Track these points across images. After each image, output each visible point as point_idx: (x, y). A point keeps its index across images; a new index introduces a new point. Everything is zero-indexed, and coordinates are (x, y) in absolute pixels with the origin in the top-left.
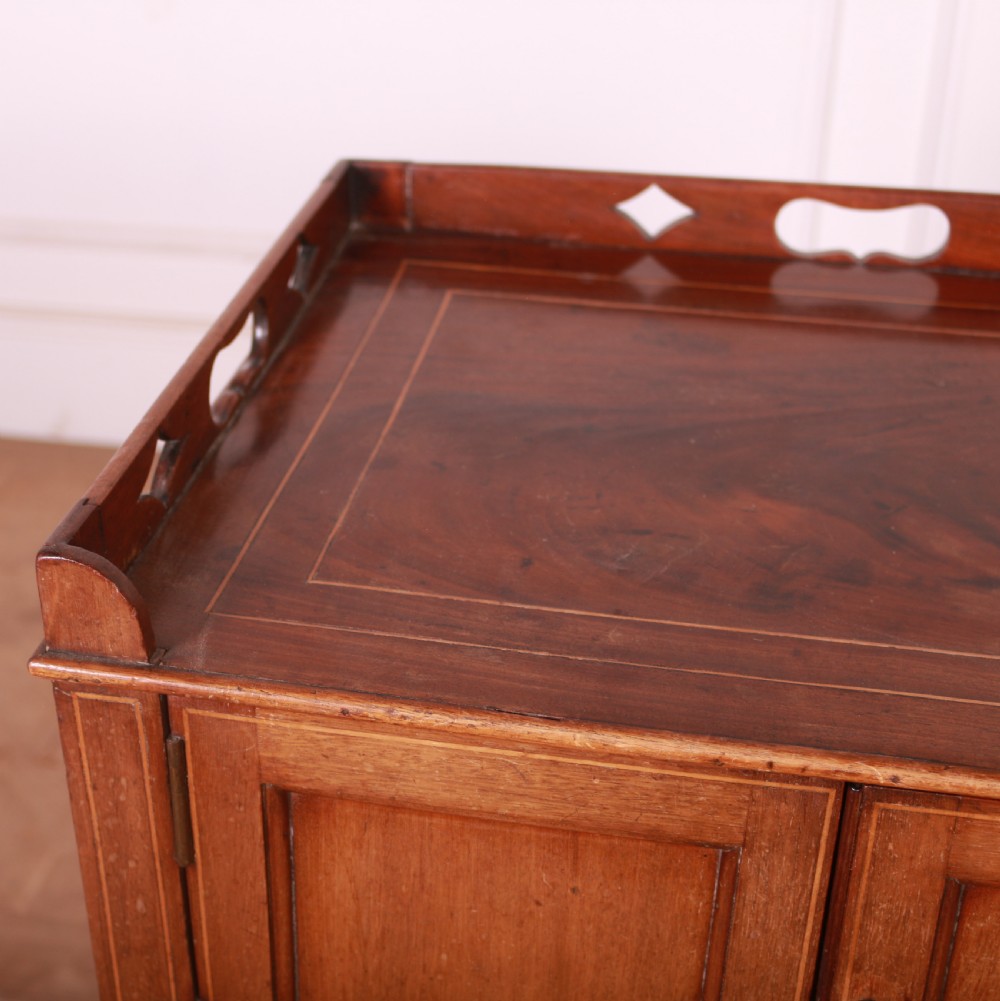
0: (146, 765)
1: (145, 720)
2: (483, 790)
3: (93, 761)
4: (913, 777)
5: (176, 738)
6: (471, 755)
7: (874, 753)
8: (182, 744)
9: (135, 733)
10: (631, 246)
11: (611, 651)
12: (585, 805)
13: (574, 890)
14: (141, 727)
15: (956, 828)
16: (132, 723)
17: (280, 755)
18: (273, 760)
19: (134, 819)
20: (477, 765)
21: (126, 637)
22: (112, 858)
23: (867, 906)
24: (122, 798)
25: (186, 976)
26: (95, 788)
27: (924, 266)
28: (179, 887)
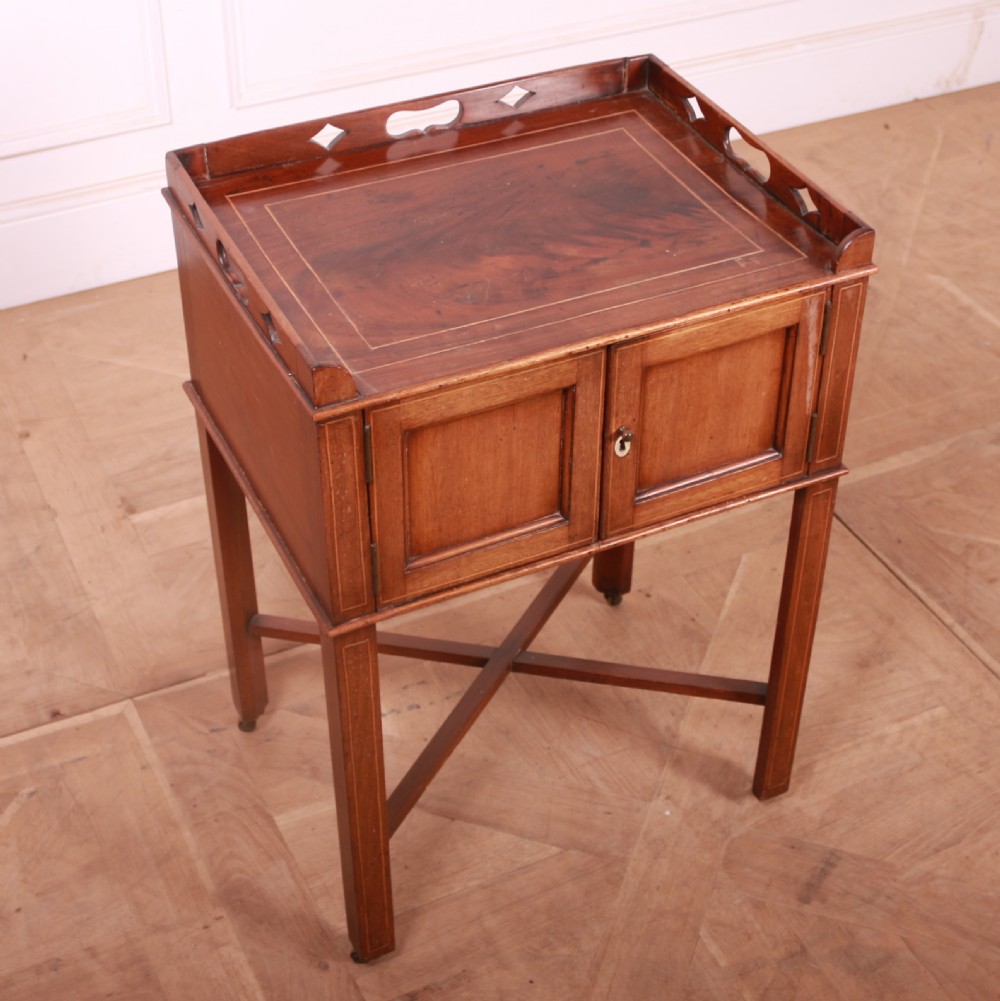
0: (355, 442)
1: (355, 423)
2: (486, 399)
3: (332, 450)
4: (632, 334)
5: (366, 428)
7: (616, 331)
8: (370, 428)
9: (351, 431)
10: (320, 154)
11: (503, 332)
12: (522, 390)
13: (514, 428)
14: (354, 427)
15: (643, 348)
16: (350, 427)
17: (409, 416)
18: (407, 419)
19: (349, 470)
21: (350, 390)
22: (338, 493)
23: (618, 389)
24: (344, 462)
26: (332, 463)
27: (453, 127)
28: (366, 493)
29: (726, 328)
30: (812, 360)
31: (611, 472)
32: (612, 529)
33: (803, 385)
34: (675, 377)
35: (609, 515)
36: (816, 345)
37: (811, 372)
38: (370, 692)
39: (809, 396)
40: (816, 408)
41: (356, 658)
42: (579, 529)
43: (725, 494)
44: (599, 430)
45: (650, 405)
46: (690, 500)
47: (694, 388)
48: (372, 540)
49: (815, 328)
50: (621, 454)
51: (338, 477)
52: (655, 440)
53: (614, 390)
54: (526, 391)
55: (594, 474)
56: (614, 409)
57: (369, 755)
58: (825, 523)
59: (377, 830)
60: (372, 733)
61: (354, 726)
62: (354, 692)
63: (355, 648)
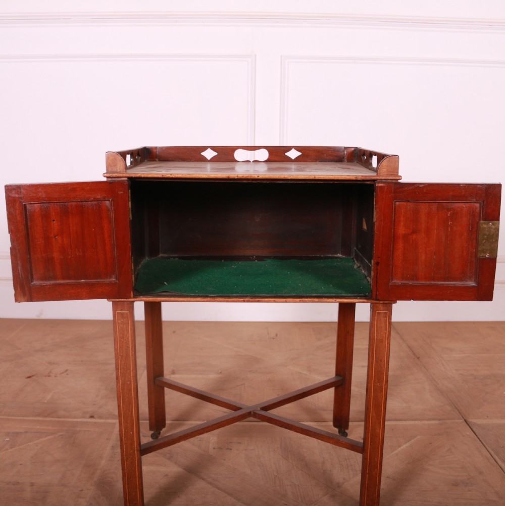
21: (122, 167)
38: (129, 344)
41: (122, 320)
57: (129, 383)
58: (386, 333)
59: (133, 433)
60: (130, 369)
61: (121, 361)
62: (121, 340)
63: (122, 314)
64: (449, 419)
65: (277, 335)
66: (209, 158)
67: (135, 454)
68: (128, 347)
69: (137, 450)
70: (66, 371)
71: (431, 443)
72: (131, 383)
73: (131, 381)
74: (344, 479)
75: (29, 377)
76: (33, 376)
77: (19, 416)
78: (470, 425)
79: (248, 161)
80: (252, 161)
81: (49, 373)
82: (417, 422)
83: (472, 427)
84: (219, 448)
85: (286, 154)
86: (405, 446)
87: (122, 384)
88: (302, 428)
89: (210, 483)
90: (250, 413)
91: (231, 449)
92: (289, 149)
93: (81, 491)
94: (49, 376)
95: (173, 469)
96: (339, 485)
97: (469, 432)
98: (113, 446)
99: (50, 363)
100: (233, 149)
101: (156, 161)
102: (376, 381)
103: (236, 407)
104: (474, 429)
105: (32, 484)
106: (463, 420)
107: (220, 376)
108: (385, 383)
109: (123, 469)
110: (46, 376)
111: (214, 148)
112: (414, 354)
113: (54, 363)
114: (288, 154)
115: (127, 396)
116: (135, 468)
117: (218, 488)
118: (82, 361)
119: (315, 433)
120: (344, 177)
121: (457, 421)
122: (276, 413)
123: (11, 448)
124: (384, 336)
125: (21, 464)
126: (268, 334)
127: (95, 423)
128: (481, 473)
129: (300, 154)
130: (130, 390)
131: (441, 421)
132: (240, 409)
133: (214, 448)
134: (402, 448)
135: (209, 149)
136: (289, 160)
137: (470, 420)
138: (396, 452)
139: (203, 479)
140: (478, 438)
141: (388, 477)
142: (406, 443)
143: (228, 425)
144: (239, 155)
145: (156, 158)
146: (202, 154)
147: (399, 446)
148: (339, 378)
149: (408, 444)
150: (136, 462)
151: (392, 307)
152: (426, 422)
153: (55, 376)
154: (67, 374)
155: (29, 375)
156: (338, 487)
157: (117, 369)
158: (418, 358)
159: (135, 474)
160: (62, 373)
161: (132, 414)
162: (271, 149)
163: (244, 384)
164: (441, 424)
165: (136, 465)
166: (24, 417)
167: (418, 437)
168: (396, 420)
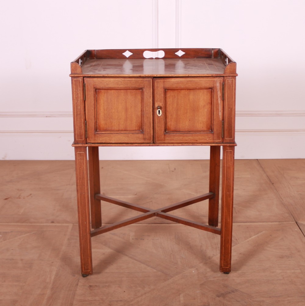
0: (81, 87)
1: (81, 81)
2: (117, 85)
3: (75, 88)
4: (158, 75)
5: (84, 84)
6: (116, 80)
8: (85, 84)
9: (80, 83)
10: (125, 58)
13: (127, 98)
15: (164, 82)
17: (96, 84)
19: (79, 95)
20: (116, 81)
21: (80, 71)
22: (76, 101)
24: (78, 92)
25: (84, 117)
26: (75, 92)
28: (84, 104)
29: (190, 82)
30: (220, 101)
31: (156, 120)
32: (158, 141)
33: (218, 109)
34: (176, 96)
35: (156, 135)
36: (221, 97)
37: (220, 105)
38: (84, 171)
39: (220, 114)
40: (223, 120)
41: (80, 157)
42: (147, 137)
43: (194, 140)
44: (151, 105)
45: (169, 103)
46: (182, 139)
47: (182, 101)
48: (85, 120)
49: (219, 90)
50: (159, 115)
51: (76, 96)
52: (171, 115)
53: (156, 93)
54: (129, 85)
55: (151, 119)
56: (156, 99)
57: (84, 193)
58: (231, 163)
59: (86, 223)
60: (85, 185)
61: (79, 181)
62: (80, 169)
63: (80, 154)
64: (285, 221)
65: (175, 169)
66: (127, 56)
67: (87, 236)
68: (84, 173)
69: (89, 233)
70: (31, 194)
71: (271, 235)
72: (85, 194)
73: (85, 193)
74: (213, 255)
75: (6, 199)
76: (9, 198)
77: (5, 223)
78: (299, 225)
79: (152, 58)
80: (154, 58)
81: (19, 196)
82: (264, 223)
83: (299, 226)
84: (136, 239)
85: (175, 53)
86: (254, 237)
87: (80, 195)
88: (186, 222)
89: (131, 257)
90: (154, 214)
91: (143, 239)
92: (177, 50)
93: (52, 262)
94: (20, 198)
95: (107, 251)
96: (210, 258)
97: (297, 229)
98: (68, 239)
99: (18, 190)
100: (142, 51)
101: (94, 59)
102: (227, 191)
103: (146, 210)
104: (301, 227)
105: (22, 260)
106: (295, 222)
107: (135, 196)
108: (232, 192)
109: (81, 245)
110: (17, 198)
111: (130, 50)
112: (270, 181)
113: (21, 190)
114: (176, 53)
115: (83, 201)
116: (88, 244)
117: (136, 260)
118: (40, 188)
119: (193, 224)
120: (205, 75)
121: (291, 222)
122: (171, 214)
123: (4, 241)
124: (231, 165)
125: (12, 250)
126: (169, 168)
127: (55, 226)
128: (299, 251)
129: (184, 53)
130: (85, 198)
131: (280, 223)
132: (148, 211)
133: (133, 239)
134: (252, 238)
135: (127, 51)
136: (177, 57)
137: (299, 222)
138: (248, 240)
139: (126, 255)
140: (302, 232)
141: (240, 254)
142: (255, 235)
143: (141, 220)
144: (146, 55)
145: (95, 57)
146: (123, 54)
147: (250, 237)
148: (211, 194)
149: (256, 236)
150: (88, 240)
151: (234, 148)
152: (270, 223)
153: (24, 198)
154: (32, 197)
155: (6, 198)
156: (209, 259)
157: (77, 185)
158: (273, 184)
159: (88, 248)
160: (28, 196)
161: (86, 212)
162: (166, 51)
163: (152, 201)
164: (280, 225)
165: (88, 242)
166: (8, 223)
167: (264, 232)
168: (251, 222)
